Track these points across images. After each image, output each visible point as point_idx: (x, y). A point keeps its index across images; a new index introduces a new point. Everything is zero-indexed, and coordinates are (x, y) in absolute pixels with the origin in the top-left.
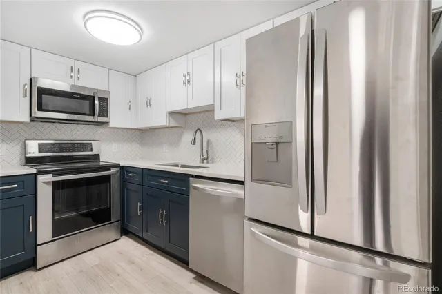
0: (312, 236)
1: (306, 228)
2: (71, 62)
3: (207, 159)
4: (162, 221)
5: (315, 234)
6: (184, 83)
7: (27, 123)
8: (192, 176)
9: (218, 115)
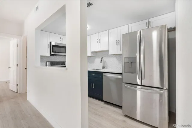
0: (141, 85)
1: (139, 83)
2: (60, 36)
3: (105, 67)
4: (93, 87)
5: (142, 85)
6: (98, 42)
7: (49, 56)
8: (103, 72)
9: (110, 53)
